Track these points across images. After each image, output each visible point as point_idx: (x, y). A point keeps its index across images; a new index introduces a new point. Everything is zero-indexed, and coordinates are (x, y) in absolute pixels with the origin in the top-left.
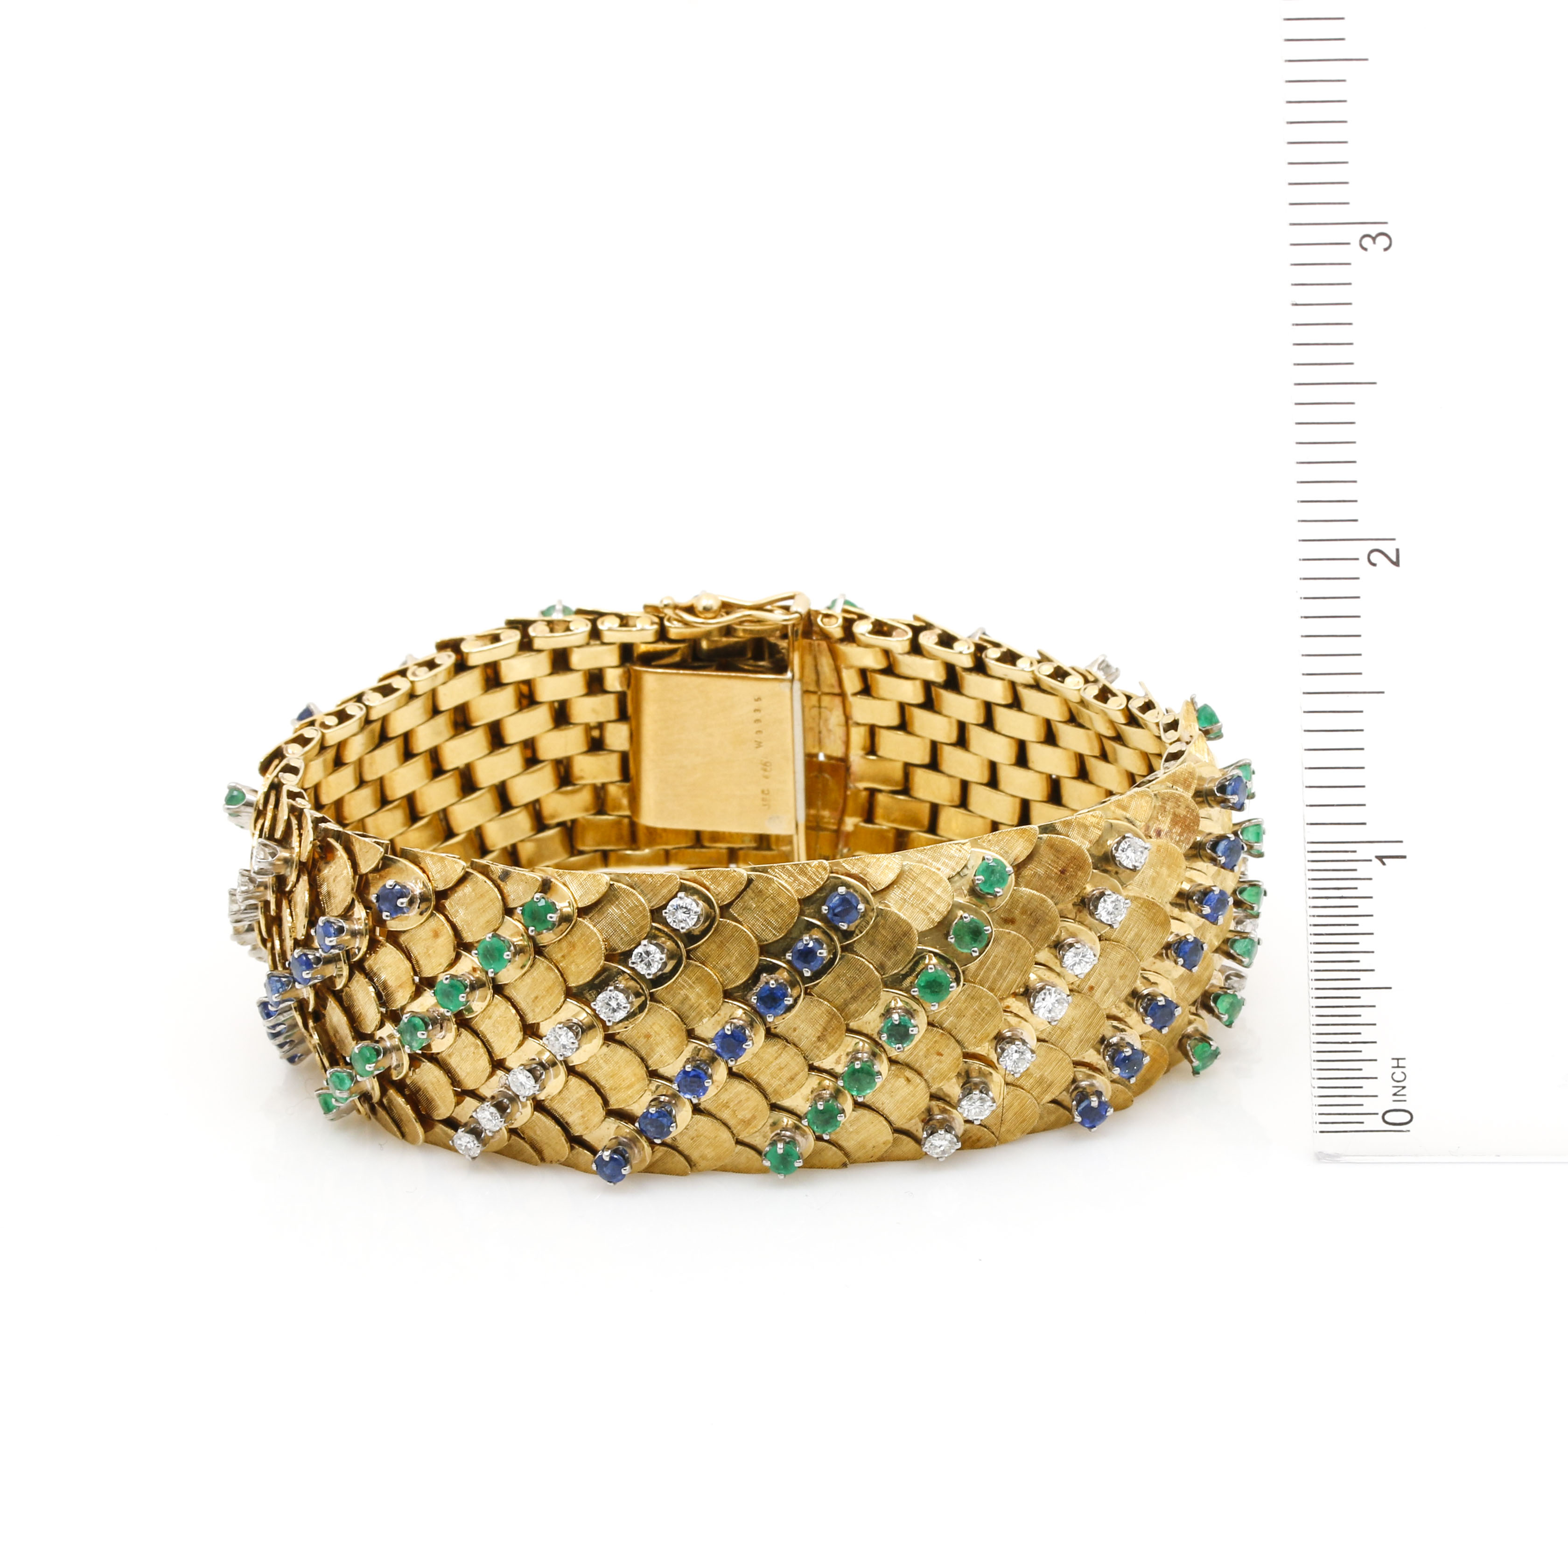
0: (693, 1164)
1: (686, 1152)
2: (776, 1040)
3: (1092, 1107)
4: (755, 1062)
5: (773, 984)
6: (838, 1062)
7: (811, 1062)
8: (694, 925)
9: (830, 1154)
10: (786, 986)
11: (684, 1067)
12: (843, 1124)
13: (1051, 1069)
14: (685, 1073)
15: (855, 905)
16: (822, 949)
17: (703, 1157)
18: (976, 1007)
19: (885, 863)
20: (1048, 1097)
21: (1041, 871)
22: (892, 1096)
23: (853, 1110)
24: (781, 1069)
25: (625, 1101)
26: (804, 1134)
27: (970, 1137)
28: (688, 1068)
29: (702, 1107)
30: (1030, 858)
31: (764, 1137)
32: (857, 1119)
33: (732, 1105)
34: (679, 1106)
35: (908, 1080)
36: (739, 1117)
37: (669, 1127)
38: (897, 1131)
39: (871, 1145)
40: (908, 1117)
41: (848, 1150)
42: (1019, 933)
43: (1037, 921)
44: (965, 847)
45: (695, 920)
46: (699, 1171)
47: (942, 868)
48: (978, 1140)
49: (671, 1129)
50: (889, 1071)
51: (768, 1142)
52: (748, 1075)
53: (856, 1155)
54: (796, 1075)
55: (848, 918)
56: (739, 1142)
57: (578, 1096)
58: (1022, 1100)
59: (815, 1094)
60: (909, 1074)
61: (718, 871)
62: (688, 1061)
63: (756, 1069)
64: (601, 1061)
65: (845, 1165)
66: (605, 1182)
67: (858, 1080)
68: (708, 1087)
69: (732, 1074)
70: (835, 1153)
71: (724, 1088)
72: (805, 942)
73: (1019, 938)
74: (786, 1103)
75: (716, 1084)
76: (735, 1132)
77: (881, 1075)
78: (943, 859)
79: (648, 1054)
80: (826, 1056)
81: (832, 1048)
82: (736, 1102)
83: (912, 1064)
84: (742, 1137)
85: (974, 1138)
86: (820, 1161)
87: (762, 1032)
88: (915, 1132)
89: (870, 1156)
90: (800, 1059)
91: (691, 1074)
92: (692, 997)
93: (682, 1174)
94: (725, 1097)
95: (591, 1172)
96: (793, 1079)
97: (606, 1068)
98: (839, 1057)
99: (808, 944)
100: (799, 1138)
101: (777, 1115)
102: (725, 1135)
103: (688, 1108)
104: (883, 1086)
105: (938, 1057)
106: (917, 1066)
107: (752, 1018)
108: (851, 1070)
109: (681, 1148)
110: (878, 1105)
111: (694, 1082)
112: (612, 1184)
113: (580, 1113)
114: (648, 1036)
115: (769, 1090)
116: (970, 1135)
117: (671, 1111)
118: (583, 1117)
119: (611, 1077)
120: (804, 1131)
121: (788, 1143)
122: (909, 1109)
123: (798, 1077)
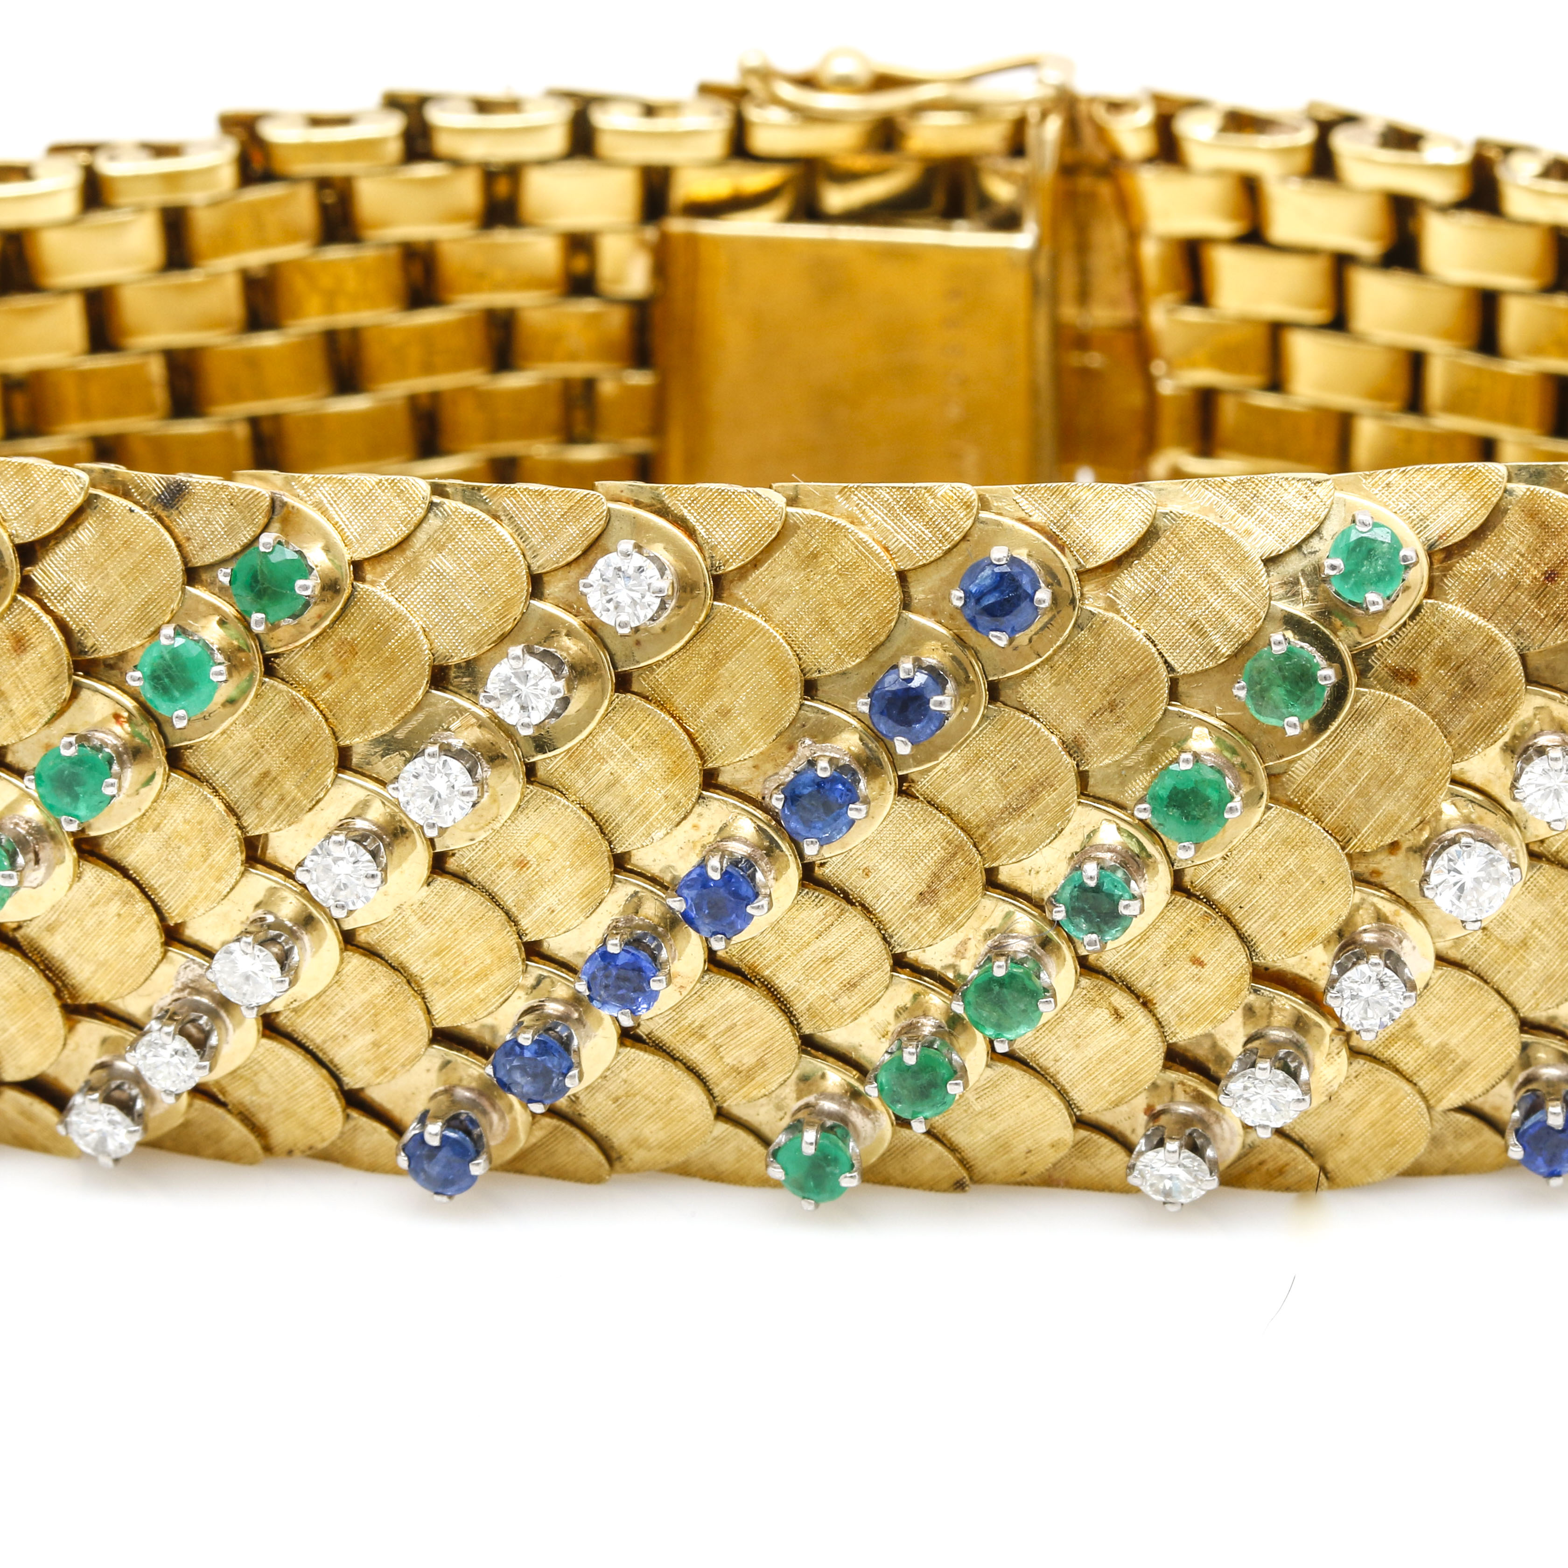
0: (614, 1155)
1: (601, 1129)
2: (821, 893)
3: (1551, 1128)
4: (771, 940)
5: (825, 769)
6: (960, 953)
7: (898, 950)
8: (652, 619)
9: (930, 1157)
10: (854, 773)
11: (604, 942)
12: (961, 1096)
13: (1466, 1032)
14: (604, 955)
15: (1030, 591)
16: (943, 693)
17: (639, 1142)
18: (1292, 862)
19: (1114, 505)
20: (1454, 1098)
21: (1501, 569)
22: (1077, 1046)
23: (988, 1066)
24: (827, 961)
25: (467, 1010)
26: (868, 1110)
27: (1261, 1163)
28: (614, 947)
29: (642, 1031)
30: (1478, 535)
31: (779, 1107)
32: (994, 1085)
33: (711, 1033)
34: (588, 1024)
35: (1118, 1015)
36: (728, 1060)
37: (565, 1075)
38: (1081, 1122)
39: (1023, 1148)
40: (1112, 1097)
41: (969, 1154)
42: (1423, 708)
43: (1469, 687)
44: (1318, 489)
45: (655, 607)
46: (629, 1171)
47: (1258, 531)
48: (1281, 1171)
49: (568, 1082)
50: (1076, 987)
51: (787, 1121)
52: (752, 967)
53: (983, 1166)
54: (862, 976)
55: (1011, 620)
56: (722, 1115)
57: (365, 997)
58: (1391, 1095)
59: (904, 1022)
60: (1121, 1000)
61: (720, 492)
62: (614, 929)
63: (770, 956)
64: (413, 919)
65: (959, 1186)
66: (427, 1194)
67: (999, 1003)
68: (658, 992)
69: (714, 962)
70: (940, 1157)
71: (697, 996)
72: (903, 675)
73: (1418, 721)
74: (837, 1037)
75: (677, 981)
76: (716, 1091)
77: (1054, 996)
78: (1262, 510)
79: (521, 906)
80: (935, 938)
81: (949, 920)
82: (722, 1028)
83: (1131, 979)
84: (735, 1105)
85: (1270, 1165)
86: (904, 1171)
87: (793, 874)
88: (1128, 1133)
89: (1021, 1170)
90: (874, 942)
91: (620, 962)
92: (630, 778)
93: (593, 1179)
94: (696, 1014)
95: (396, 1171)
96: (855, 985)
97: (424, 935)
98: (964, 943)
99: (910, 680)
100: (856, 1117)
101: (814, 1064)
102: (694, 1095)
103: (611, 1034)
104: (1058, 1019)
105: (1194, 969)
106: (1141, 984)
107: (772, 840)
108: (985, 978)
109: (588, 1119)
110: (1046, 1061)
111: (626, 979)
112: (444, 1199)
113: (370, 1037)
114: (522, 864)
115: (799, 1006)
116: (1261, 1157)
117: (570, 1037)
118: (376, 1044)
119: (436, 954)
120: (871, 1104)
121: (831, 1129)
122: (1115, 1081)
123: (868, 982)
